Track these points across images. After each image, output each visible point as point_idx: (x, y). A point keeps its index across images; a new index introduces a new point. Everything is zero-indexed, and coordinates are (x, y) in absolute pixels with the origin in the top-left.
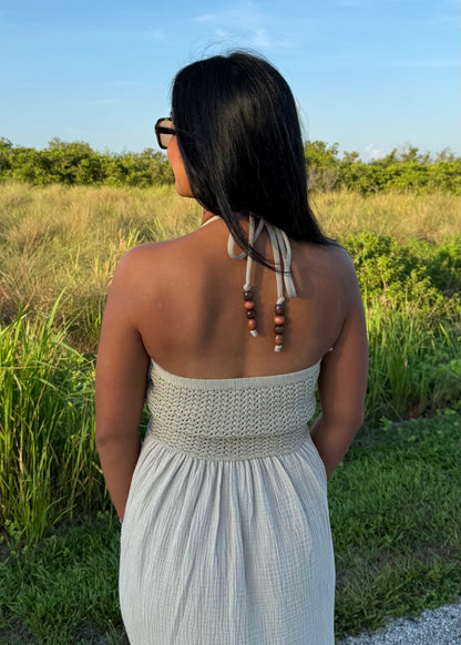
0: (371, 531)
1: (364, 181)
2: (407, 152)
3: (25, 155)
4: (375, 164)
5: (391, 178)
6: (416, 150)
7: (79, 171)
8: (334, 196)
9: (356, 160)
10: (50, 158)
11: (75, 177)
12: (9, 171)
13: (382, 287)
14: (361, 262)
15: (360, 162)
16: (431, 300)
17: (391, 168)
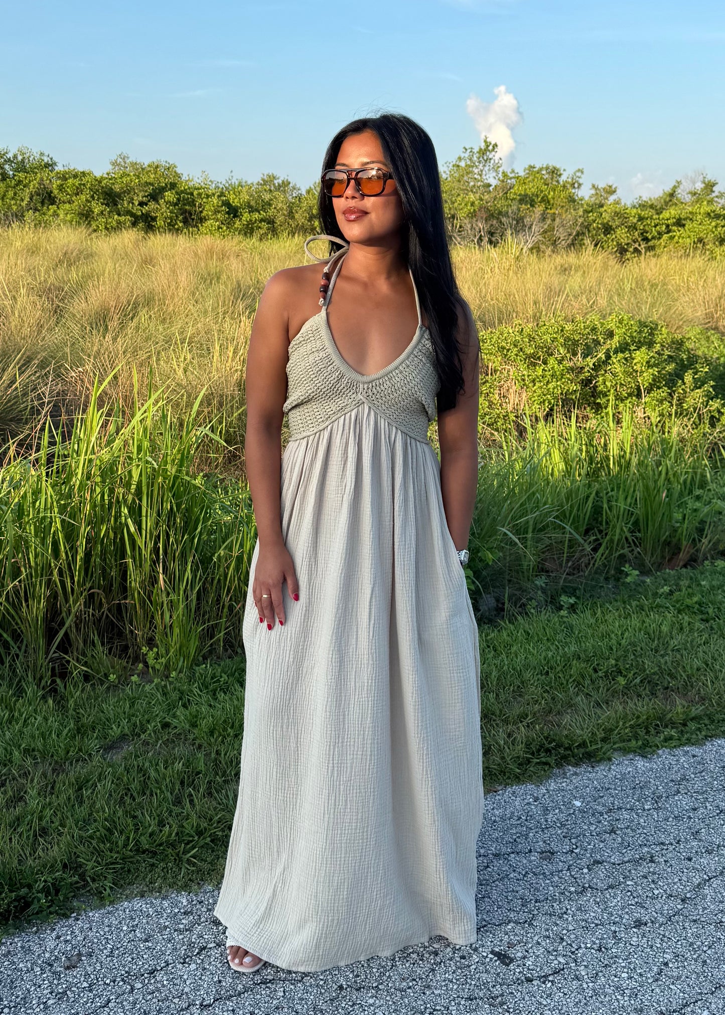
0: (600, 674)
1: (622, 235)
2: (699, 186)
3: (77, 182)
4: (643, 206)
5: (669, 231)
6: (714, 185)
7: (161, 210)
8: (572, 258)
9: (612, 198)
10: (117, 188)
11: (154, 219)
12: (53, 208)
13: (639, 396)
14: (608, 357)
15: (617, 202)
16: (712, 417)
17: (671, 213)
